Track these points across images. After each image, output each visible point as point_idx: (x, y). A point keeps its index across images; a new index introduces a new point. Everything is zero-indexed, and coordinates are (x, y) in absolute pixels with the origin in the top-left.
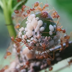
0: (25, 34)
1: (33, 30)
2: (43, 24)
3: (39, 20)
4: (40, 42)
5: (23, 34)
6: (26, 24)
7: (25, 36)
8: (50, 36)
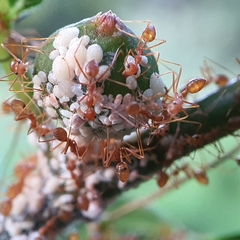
0: (51, 92)
1: (76, 80)
2: (104, 57)
3: (90, 44)
4: (102, 114)
5: (45, 93)
6: (52, 61)
7: (52, 99)
8: (130, 91)
